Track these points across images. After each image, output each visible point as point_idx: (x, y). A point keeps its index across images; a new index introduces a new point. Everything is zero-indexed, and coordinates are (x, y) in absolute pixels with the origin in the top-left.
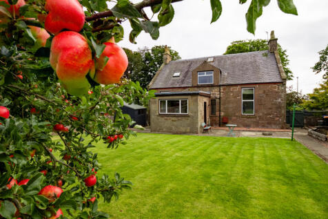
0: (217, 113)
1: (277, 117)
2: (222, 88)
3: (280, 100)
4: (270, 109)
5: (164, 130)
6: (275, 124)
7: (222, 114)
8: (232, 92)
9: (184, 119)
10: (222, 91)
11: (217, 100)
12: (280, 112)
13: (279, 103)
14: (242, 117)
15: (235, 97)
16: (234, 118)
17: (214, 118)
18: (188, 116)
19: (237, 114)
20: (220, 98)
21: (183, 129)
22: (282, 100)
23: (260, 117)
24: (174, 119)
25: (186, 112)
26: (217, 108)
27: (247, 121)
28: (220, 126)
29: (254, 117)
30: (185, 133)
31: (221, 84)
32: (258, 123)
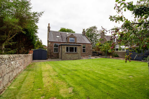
4: (89, 51)
5: (68, 59)
9: (76, 54)
14: (83, 53)
18: (77, 53)
21: (75, 58)
23: (87, 53)
24: (72, 54)
25: (76, 52)
27: (84, 55)
30: (76, 59)
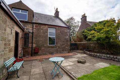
0: (30, 45)
1: (67, 46)
2: (34, 25)
3: (67, 37)
4: (64, 42)
6: (65, 50)
7: (34, 45)
8: (42, 29)
10: (34, 27)
11: (30, 34)
12: (68, 43)
13: (67, 38)
15: (44, 33)
16: (43, 48)
17: (27, 49)
19: (45, 46)
20: (33, 33)
22: (68, 37)
23: (58, 47)
26: (30, 40)
27: (52, 50)
28: (32, 56)
29: (56, 47)
31: (34, 21)
32: (58, 50)
